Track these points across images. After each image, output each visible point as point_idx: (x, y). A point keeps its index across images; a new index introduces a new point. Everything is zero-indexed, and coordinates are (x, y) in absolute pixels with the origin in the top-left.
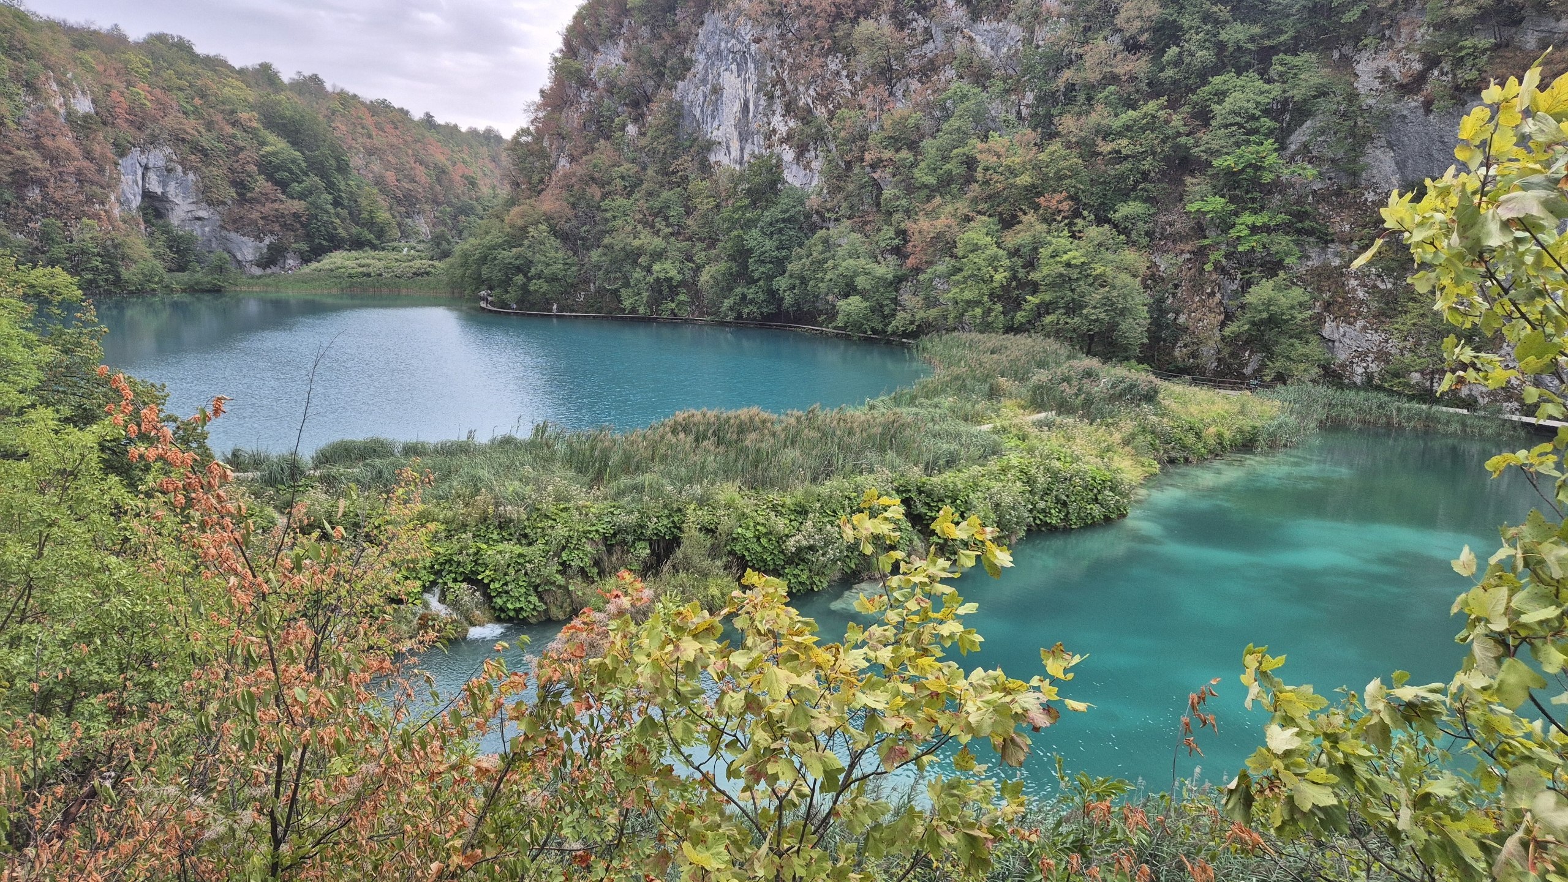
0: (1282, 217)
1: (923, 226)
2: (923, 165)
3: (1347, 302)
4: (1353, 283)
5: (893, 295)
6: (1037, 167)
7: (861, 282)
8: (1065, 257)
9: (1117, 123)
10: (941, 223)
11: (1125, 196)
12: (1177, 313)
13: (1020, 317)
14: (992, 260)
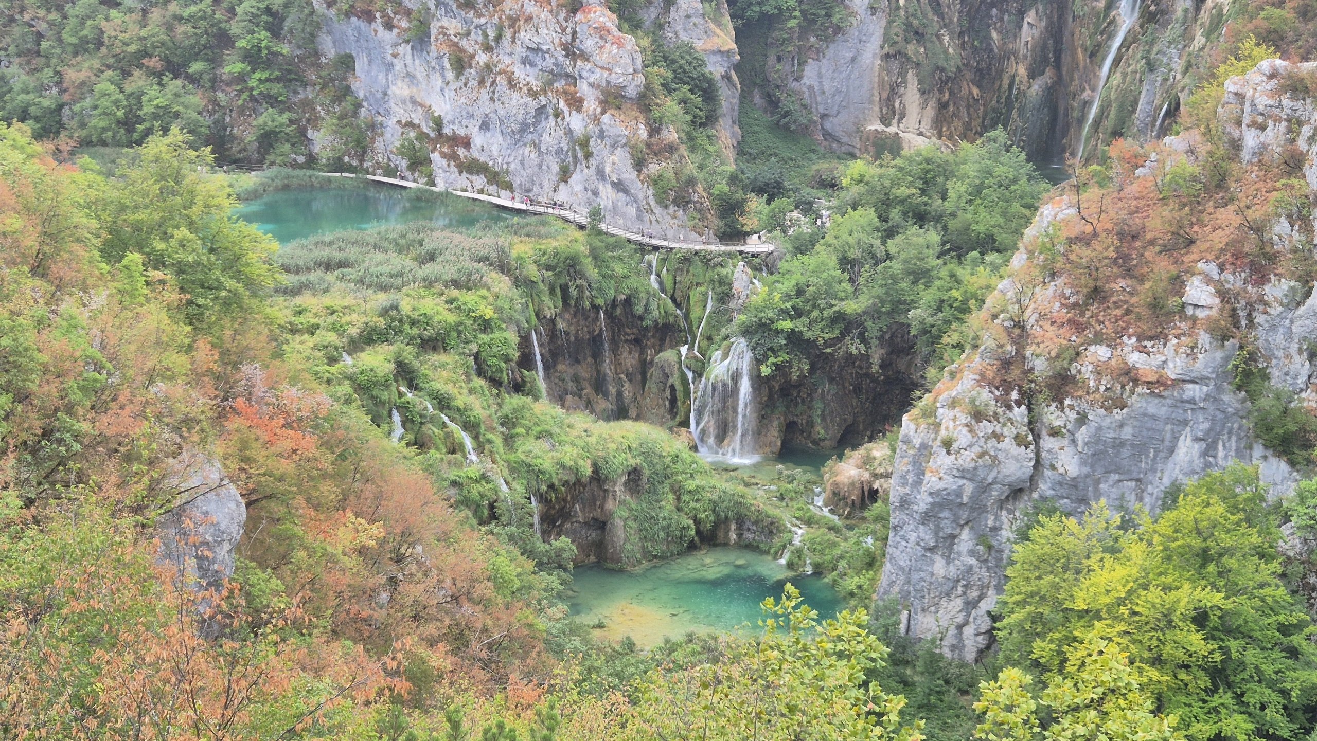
0: (277, 73)
1: (72, 75)
2: (67, 29)
3: (317, 118)
4: (319, 108)
5: (57, 118)
6: (141, 39)
7: (33, 110)
8: (155, 103)
9: (186, 13)
10: (82, 76)
11: (196, 57)
12: (232, 127)
13: (136, 136)
14: (116, 103)
